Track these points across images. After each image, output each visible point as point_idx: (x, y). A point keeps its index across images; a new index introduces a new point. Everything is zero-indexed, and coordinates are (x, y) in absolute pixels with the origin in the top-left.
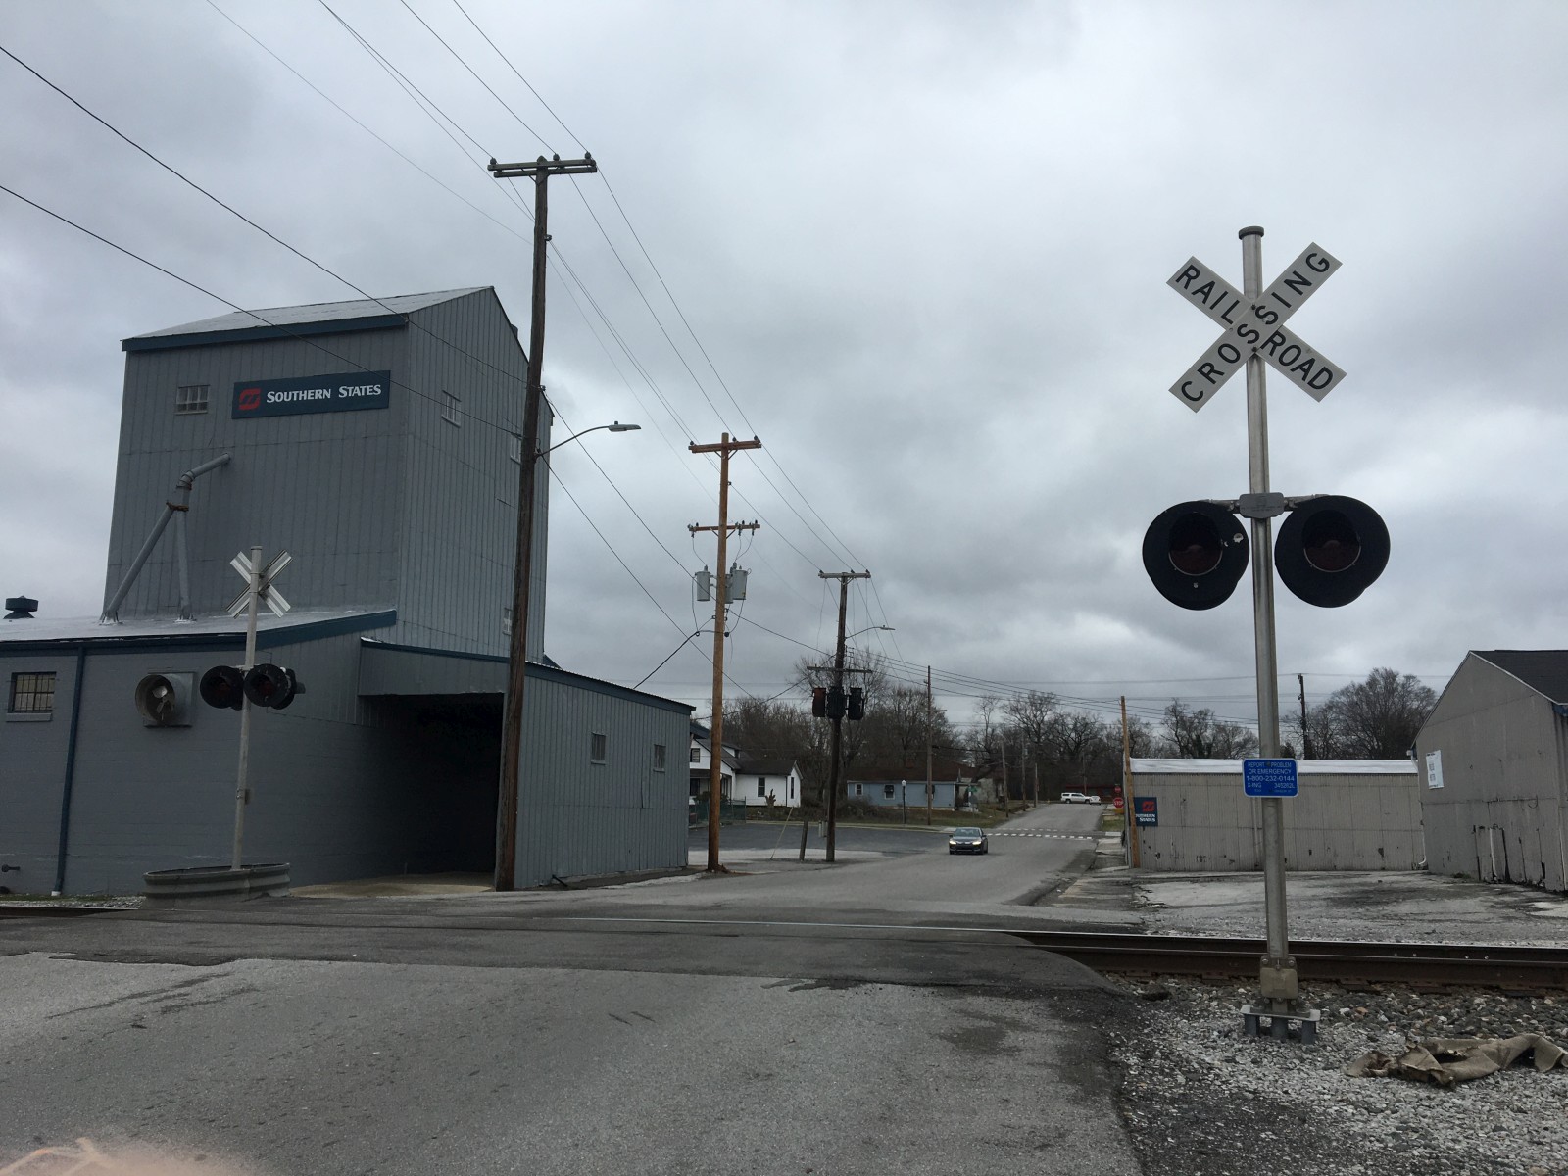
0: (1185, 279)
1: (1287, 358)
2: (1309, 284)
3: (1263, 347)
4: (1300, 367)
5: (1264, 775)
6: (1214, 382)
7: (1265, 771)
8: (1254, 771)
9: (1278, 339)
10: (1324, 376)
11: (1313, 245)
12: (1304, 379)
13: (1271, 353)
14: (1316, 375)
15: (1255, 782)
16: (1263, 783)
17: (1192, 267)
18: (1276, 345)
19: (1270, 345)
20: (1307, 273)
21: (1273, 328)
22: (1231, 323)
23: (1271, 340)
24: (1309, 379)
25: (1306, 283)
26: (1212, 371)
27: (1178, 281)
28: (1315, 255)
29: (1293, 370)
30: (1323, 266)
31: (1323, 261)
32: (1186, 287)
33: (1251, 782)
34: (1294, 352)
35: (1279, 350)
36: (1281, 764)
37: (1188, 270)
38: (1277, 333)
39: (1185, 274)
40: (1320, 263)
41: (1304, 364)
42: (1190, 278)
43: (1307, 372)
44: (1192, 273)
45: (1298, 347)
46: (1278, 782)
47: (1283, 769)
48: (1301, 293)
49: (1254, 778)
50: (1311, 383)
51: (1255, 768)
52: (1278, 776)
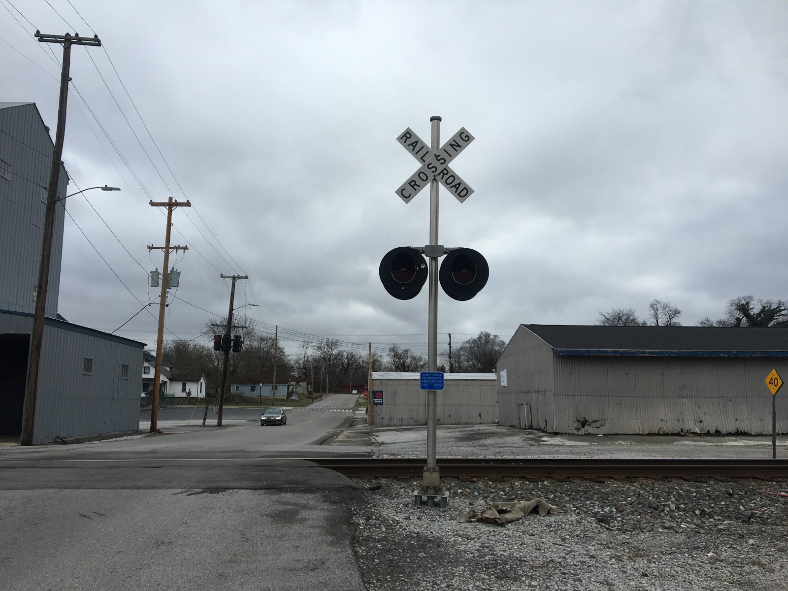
0: (405, 138)
1: (449, 181)
2: (460, 147)
3: (438, 175)
4: (455, 186)
5: (429, 380)
6: (416, 190)
7: (430, 378)
8: (425, 378)
9: (445, 172)
10: (465, 191)
11: (463, 128)
12: (456, 192)
13: (442, 178)
14: (461, 191)
15: (425, 383)
16: (429, 383)
17: (408, 133)
18: (444, 174)
19: (442, 174)
20: (460, 142)
21: (443, 166)
22: (425, 162)
23: (442, 172)
24: (458, 192)
25: (459, 146)
26: (415, 184)
27: (401, 138)
28: (463, 133)
29: (451, 187)
30: (467, 139)
31: (467, 136)
32: (405, 142)
33: (423, 383)
34: (452, 179)
35: (446, 177)
36: (437, 375)
37: (406, 134)
38: (445, 169)
39: (405, 135)
40: (466, 137)
41: (457, 185)
42: (407, 138)
43: (457, 189)
44: (408, 136)
45: (454, 177)
46: (435, 383)
47: (438, 377)
48: (456, 151)
49: (425, 381)
50: (459, 194)
51: (426, 376)
52: (435, 380)
